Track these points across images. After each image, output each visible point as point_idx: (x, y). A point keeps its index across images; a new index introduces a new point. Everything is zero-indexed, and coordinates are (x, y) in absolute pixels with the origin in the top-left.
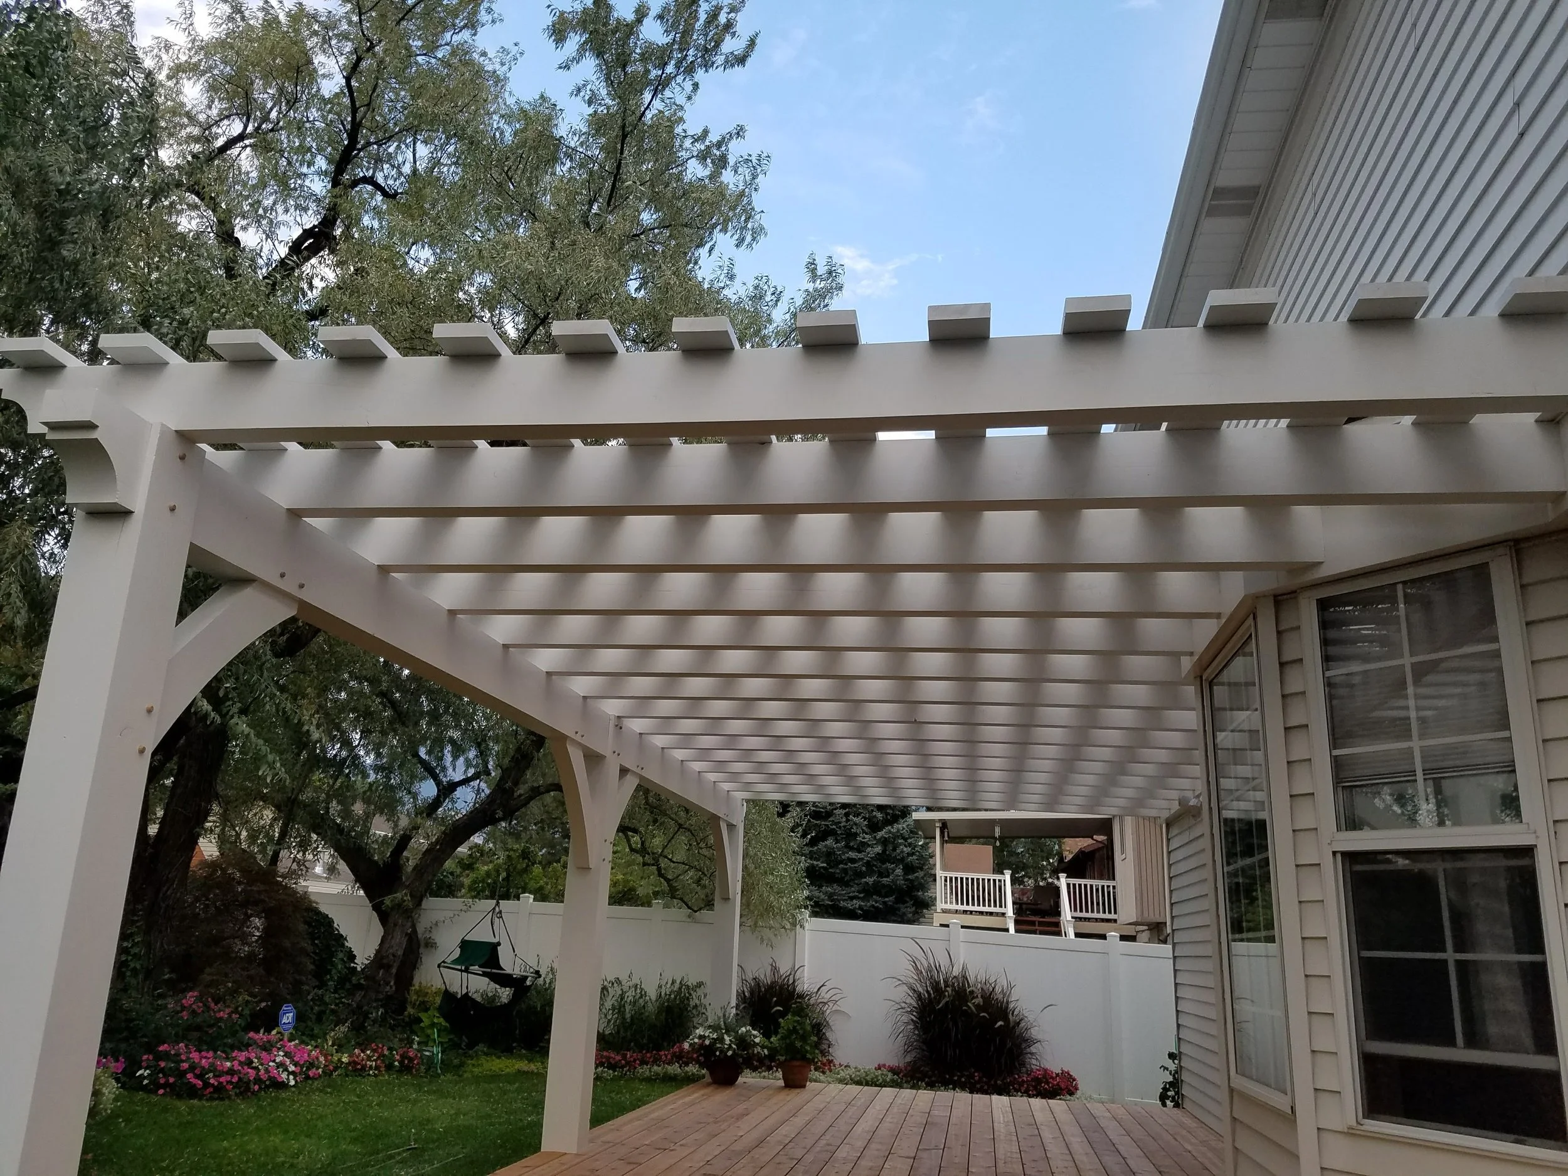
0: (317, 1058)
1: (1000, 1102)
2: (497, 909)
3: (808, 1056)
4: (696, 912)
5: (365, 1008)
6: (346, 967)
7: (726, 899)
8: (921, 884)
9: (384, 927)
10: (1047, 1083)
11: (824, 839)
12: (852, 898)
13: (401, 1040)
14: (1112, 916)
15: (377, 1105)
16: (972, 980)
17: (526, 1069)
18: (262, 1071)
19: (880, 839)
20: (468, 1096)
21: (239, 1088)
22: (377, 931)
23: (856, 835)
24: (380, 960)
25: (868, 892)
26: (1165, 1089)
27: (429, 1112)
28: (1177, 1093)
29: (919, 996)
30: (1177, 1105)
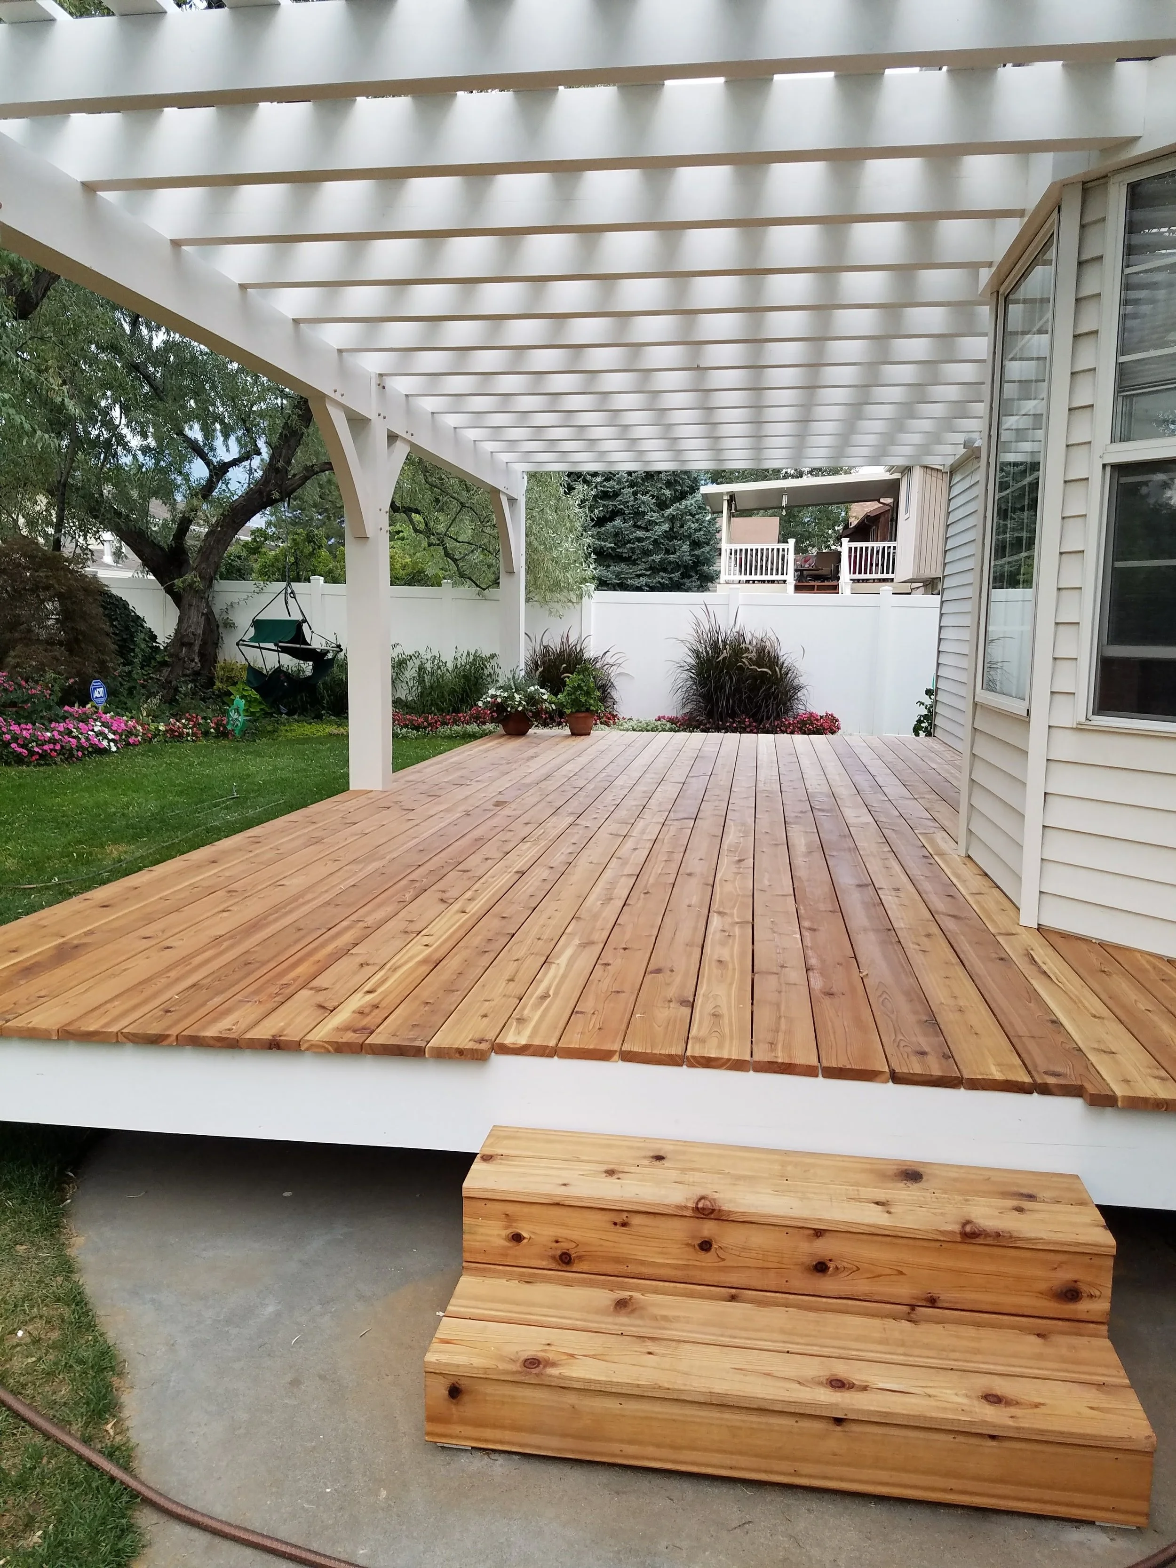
0: (135, 727)
1: (765, 739)
2: (289, 591)
3: (592, 708)
4: (484, 589)
5: (174, 683)
6: (148, 646)
7: (511, 572)
8: (706, 559)
9: (179, 608)
10: (812, 724)
11: (611, 519)
12: (639, 576)
13: (213, 710)
14: (890, 576)
15: (198, 764)
16: (748, 638)
17: (336, 732)
18: (83, 740)
19: (668, 516)
20: (283, 755)
21: (64, 755)
22: (174, 612)
23: (644, 513)
24: (180, 639)
25: (654, 569)
26: (919, 722)
27: (248, 769)
28: (930, 724)
29: (697, 654)
30: (929, 734)
